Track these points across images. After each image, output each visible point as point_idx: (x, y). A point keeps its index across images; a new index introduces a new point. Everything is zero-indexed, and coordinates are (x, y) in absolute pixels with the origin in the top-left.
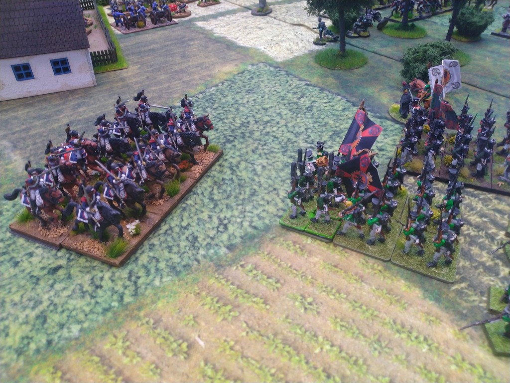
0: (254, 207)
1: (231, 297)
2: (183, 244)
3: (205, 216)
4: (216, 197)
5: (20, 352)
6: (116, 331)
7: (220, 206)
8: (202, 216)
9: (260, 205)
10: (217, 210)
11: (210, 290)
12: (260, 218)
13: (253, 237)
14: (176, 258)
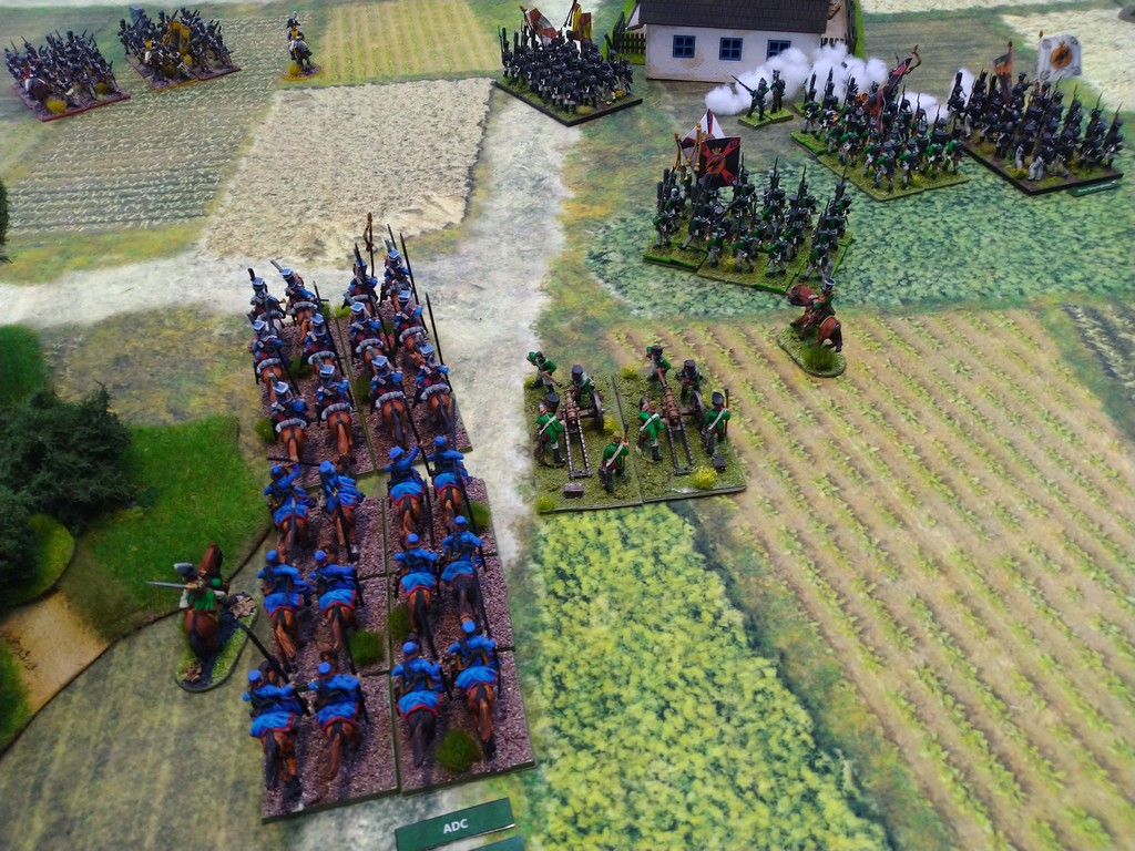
0: (955, 276)
1: (885, 339)
2: (853, 283)
3: (891, 266)
4: (912, 253)
5: (682, 310)
6: (766, 324)
7: (913, 263)
8: (886, 265)
9: (963, 277)
10: (908, 265)
11: (865, 326)
12: (955, 286)
13: (935, 301)
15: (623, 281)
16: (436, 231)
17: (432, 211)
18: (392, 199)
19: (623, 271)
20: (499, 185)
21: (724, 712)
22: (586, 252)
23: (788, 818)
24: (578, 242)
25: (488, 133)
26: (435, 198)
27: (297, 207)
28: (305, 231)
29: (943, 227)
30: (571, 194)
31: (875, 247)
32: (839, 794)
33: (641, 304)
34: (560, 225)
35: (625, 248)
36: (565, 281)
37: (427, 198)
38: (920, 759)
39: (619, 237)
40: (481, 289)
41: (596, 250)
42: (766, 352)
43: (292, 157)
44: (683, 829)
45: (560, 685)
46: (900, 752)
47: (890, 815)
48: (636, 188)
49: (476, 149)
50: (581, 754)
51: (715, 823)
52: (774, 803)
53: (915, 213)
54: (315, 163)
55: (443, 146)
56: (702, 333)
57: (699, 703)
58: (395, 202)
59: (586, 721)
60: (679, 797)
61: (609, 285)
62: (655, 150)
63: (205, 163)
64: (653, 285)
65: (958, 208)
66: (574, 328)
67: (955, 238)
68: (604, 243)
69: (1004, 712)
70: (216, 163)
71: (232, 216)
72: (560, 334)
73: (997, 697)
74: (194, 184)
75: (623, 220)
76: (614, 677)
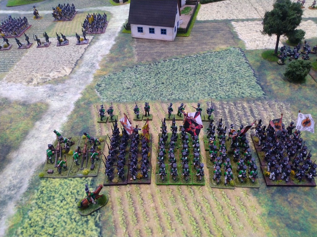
1: (159, 109)
3: (169, 90)
4: (176, 87)
5: (113, 100)
7: (175, 90)
9: (186, 94)
11: (156, 105)
12: (183, 96)
13: (176, 100)
14: (154, 96)
15: (102, 91)
16: (62, 77)
17: (63, 72)
18: (54, 68)
19: (104, 89)
20: (82, 65)
21: (76, 201)
22: (96, 84)
23: (80, 226)
24: (95, 81)
25: (86, 51)
26: (65, 68)
27: (31, 70)
28: (30, 76)
29: (187, 80)
30: (99, 68)
31: (168, 85)
32: (94, 221)
33: (104, 98)
34: (93, 76)
35: (107, 83)
36: (88, 92)
37: (63, 68)
38: (117, 214)
39: (106, 80)
40: (66, 92)
41: (99, 83)
42: (129, 111)
43: (35, 56)
44: (54, 227)
45: (42, 192)
46: (113, 212)
47: (103, 227)
48: (116, 67)
49: (81, 55)
50: (39, 209)
51: (62, 226)
52: (78, 222)
53: (182, 76)
54: (40, 58)
55: (73, 54)
56: (115, 106)
57: (72, 198)
58: (55, 69)
59: (44, 201)
60: (57, 220)
61: (98, 93)
62: (126, 57)
63: (14, 57)
64: (109, 93)
65: (194, 75)
66: (84, 104)
67: (189, 84)
68: (102, 81)
69: (142, 203)
70: (16, 57)
71: (15, 72)
72: (80, 105)
73: (142, 199)
74: (9, 63)
75: (109, 76)
76: (55, 192)
